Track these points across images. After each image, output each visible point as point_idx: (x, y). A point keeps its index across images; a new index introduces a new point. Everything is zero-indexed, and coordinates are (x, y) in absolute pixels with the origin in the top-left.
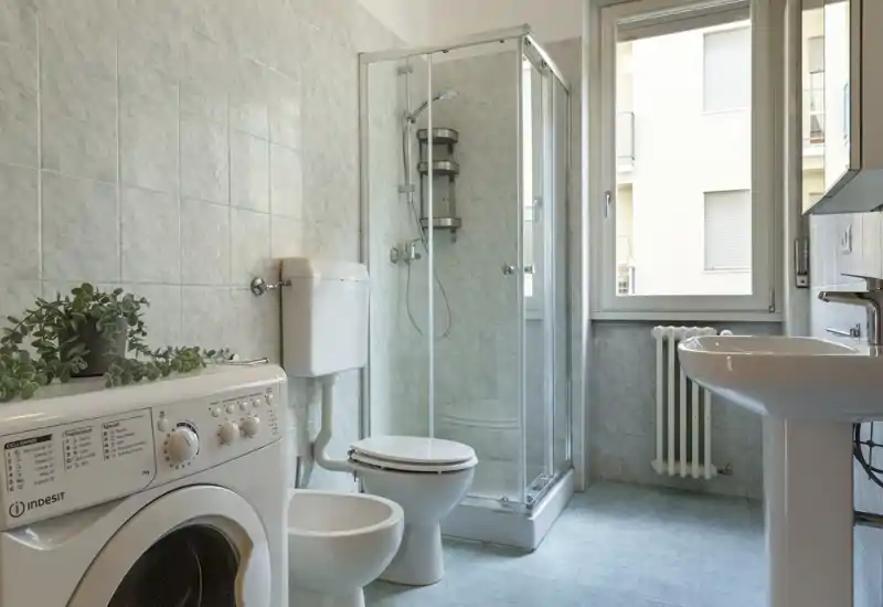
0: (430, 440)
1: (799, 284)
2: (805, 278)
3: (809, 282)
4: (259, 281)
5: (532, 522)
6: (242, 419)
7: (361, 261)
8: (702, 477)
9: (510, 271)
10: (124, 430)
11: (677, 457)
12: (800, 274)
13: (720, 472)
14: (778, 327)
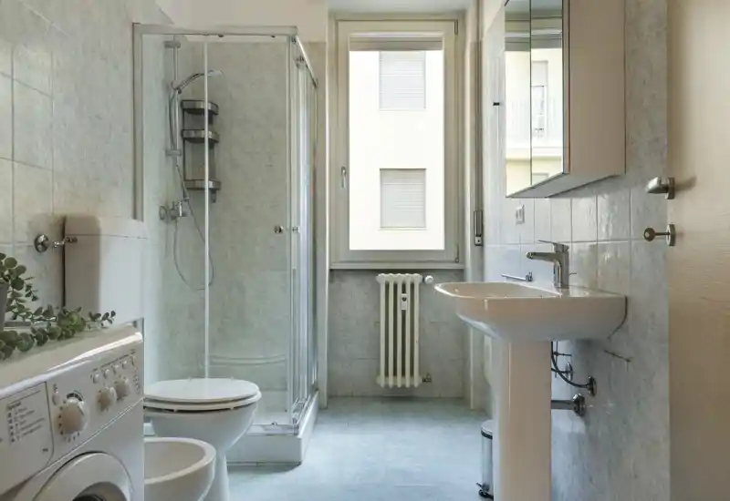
0: (207, 380)
1: (477, 242)
2: (479, 238)
3: (482, 240)
4: (42, 238)
5: (300, 439)
6: (116, 382)
7: (135, 217)
8: (412, 386)
9: (280, 230)
10: (25, 409)
11: (395, 374)
12: (477, 236)
13: (424, 381)
14: (460, 274)
